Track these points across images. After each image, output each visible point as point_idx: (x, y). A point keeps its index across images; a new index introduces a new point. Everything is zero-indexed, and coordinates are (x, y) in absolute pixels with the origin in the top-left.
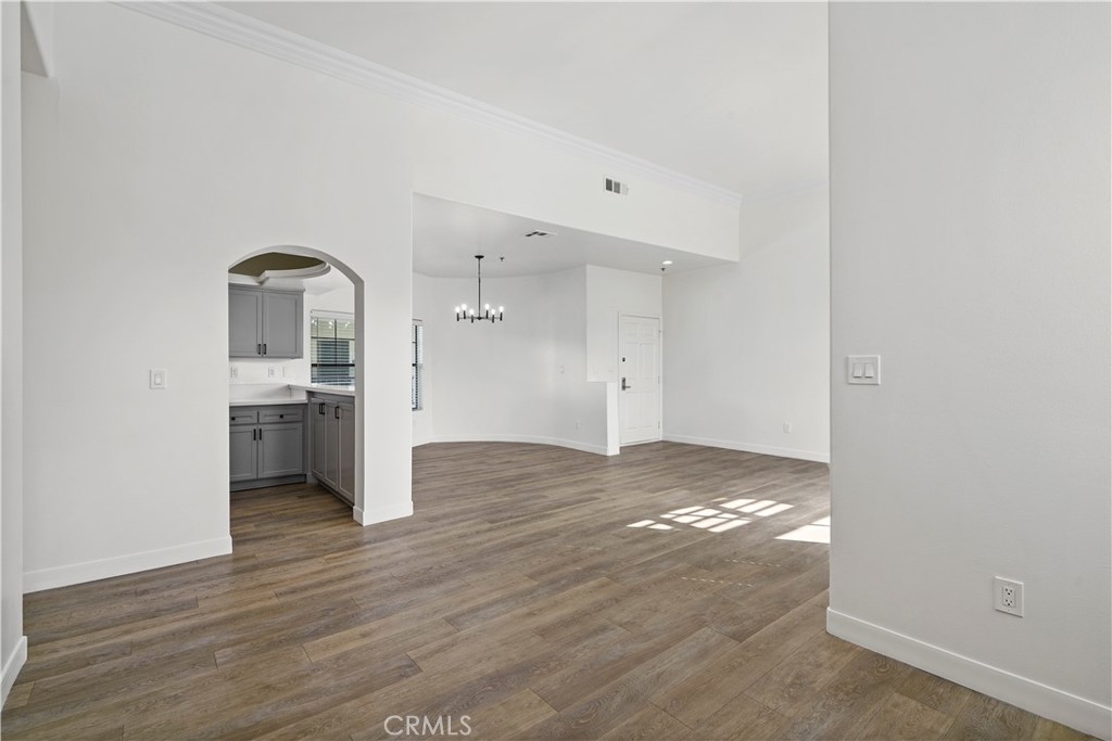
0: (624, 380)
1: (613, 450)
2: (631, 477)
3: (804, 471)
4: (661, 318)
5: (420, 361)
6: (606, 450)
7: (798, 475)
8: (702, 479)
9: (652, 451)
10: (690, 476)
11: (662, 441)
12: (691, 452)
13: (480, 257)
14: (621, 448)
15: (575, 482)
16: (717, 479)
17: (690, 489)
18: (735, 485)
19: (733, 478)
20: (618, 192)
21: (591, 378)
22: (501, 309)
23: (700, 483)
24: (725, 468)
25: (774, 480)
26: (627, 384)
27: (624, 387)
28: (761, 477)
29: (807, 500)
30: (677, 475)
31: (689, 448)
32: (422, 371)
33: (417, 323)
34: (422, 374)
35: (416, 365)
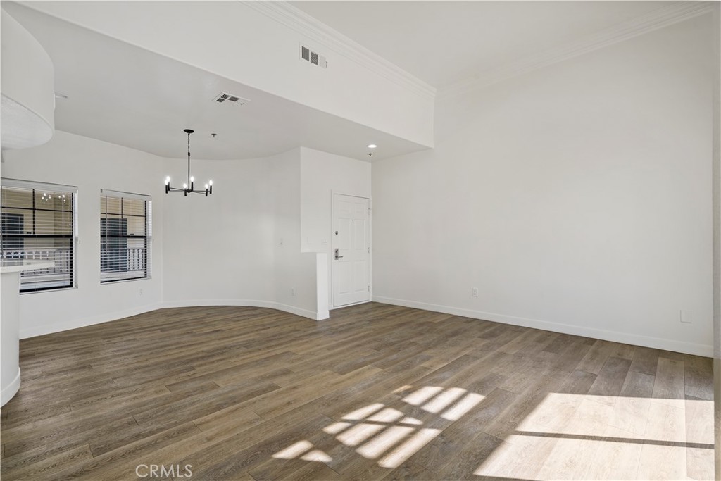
0: (337, 251)
1: (322, 314)
2: (328, 349)
3: (491, 335)
4: (371, 198)
5: (150, 233)
6: (316, 315)
7: (486, 342)
8: (398, 350)
9: (360, 313)
10: (387, 345)
11: (372, 302)
12: (394, 314)
13: (189, 131)
14: (331, 312)
15: (266, 359)
16: (413, 349)
17: (383, 366)
18: (428, 358)
19: (428, 347)
20: (317, 64)
21: (305, 249)
22: (211, 183)
23: (395, 356)
24: (421, 334)
25: (465, 349)
26: (339, 255)
27: (337, 257)
28: (454, 344)
29: (503, 379)
30: (374, 344)
31: (392, 310)
32: (151, 242)
33: (146, 198)
34: (151, 245)
35: (145, 237)
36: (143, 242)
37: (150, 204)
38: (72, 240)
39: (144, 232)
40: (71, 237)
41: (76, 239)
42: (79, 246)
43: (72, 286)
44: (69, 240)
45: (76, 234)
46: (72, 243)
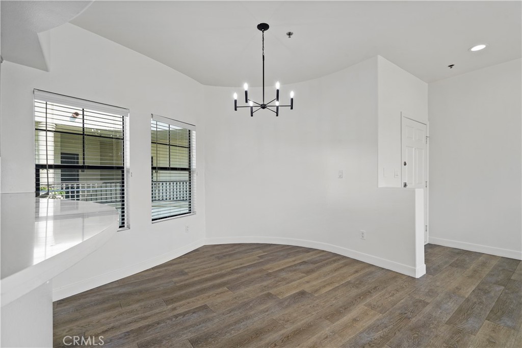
4: (428, 124)
5: (195, 165)
21: (383, 184)
32: (195, 175)
33: (189, 127)
34: (195, 178)
35: (188, 170)
36: (188, 175)
37: (194, 134)
38: (123, 172)
39: (187, 164)
40: (122, 168)
41: (128, 172)
42: (130, 179)
43: (124, 226)
44: (120, 172)
45: (127, 164)
46: (123, 175)
